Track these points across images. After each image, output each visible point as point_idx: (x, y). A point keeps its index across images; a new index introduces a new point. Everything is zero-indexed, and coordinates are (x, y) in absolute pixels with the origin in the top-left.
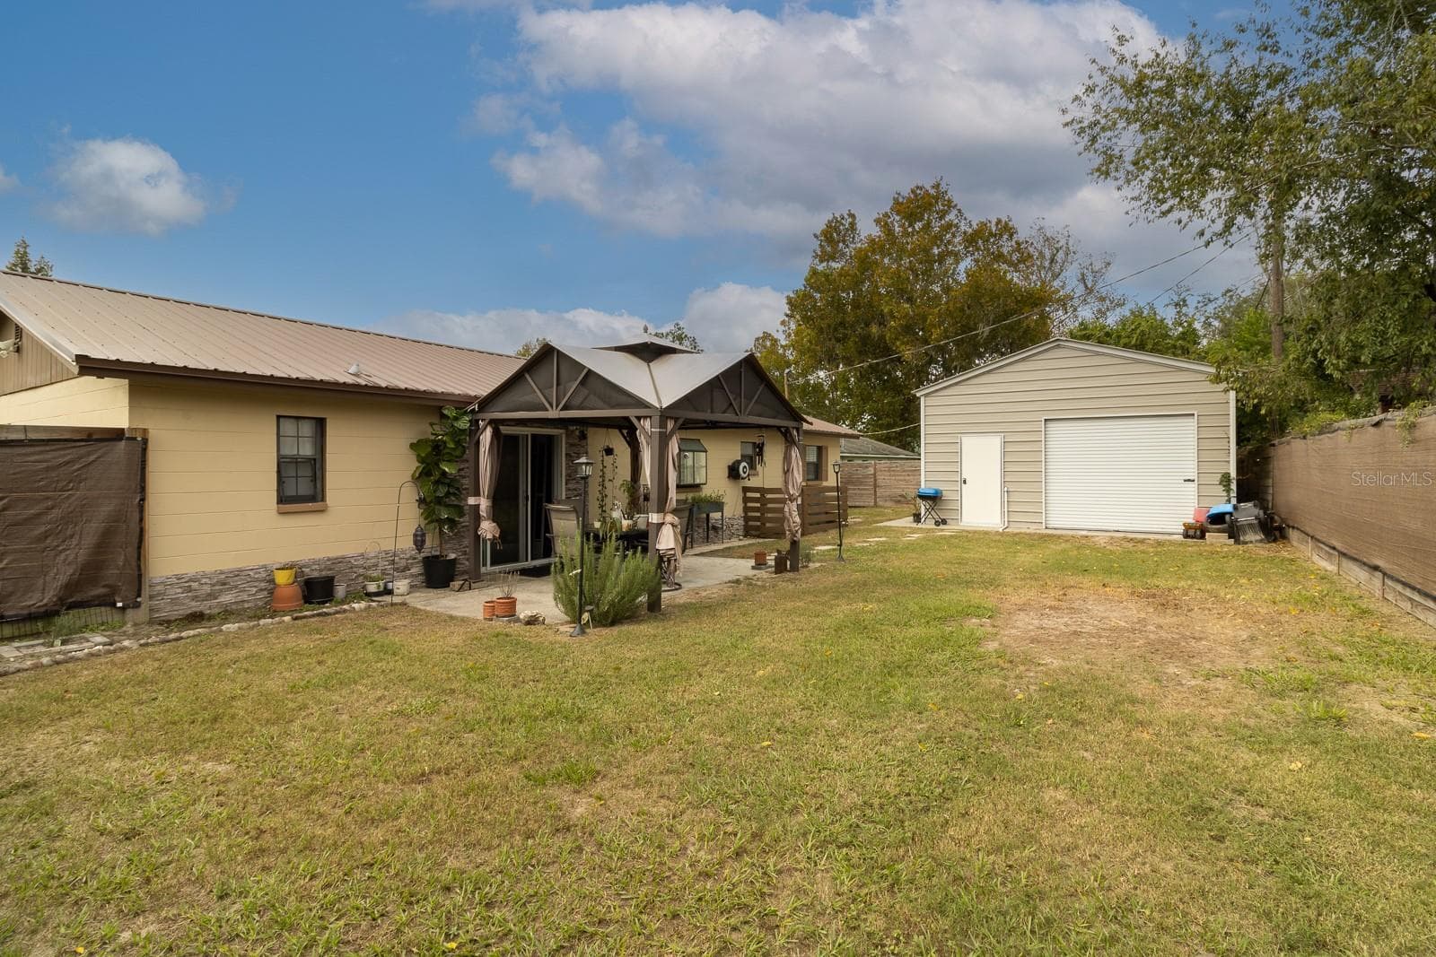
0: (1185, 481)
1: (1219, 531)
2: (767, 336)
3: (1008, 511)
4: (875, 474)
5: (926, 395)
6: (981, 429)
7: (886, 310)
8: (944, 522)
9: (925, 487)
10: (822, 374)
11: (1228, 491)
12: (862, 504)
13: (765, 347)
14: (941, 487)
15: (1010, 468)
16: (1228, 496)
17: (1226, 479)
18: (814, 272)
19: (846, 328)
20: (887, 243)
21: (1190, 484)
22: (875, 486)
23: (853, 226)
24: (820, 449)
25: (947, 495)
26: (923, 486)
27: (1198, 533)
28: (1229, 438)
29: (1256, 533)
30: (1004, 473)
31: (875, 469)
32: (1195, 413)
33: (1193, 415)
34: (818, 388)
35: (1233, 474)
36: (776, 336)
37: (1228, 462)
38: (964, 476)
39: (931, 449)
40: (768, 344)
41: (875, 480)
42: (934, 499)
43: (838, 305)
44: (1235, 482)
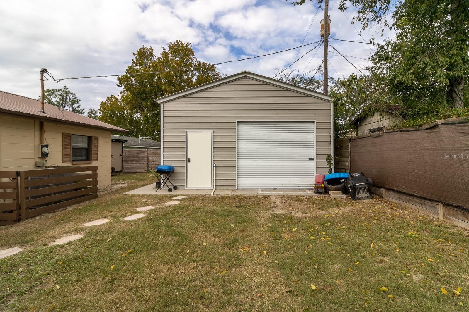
0: (309, 159)
1: (336, 189)
2: (113, 97)
3: (216, 179)
4: (147, 156)
5: (164, 103)
6: (200, 127)
7: (163, 88)
8: (176, 188)
9: (163, 164)
10: (138, 115)
11: (330, 165)
12: (141, 171)
13: (112, 101)
14: (174, 164)
15: (217, 152)
16: (330, 167)
17: (329, 158)
18: (131, 68)
19: (146, 94)
20: (165, 61)
21: (312, 161)
22: (148, 161)
23: (151, 54)
24: (90, 138)
25: (178, 170)
26: (162, 164)
27: (324, 190)
28: (330, 135)
29: (365, 192)
30: (214, 155)
31: (148, 153)
32: (315, 121)
33: (314, 122)
34: (137, 121)
35: (332, 156)
36: (117, 97)
37: (330, 148)
38: (188, 157)
39: (167, 139)
40: (114, 100)
41: (148, 159)
42: (169, 172)
43: (143, 85)
44: (333, 159)
